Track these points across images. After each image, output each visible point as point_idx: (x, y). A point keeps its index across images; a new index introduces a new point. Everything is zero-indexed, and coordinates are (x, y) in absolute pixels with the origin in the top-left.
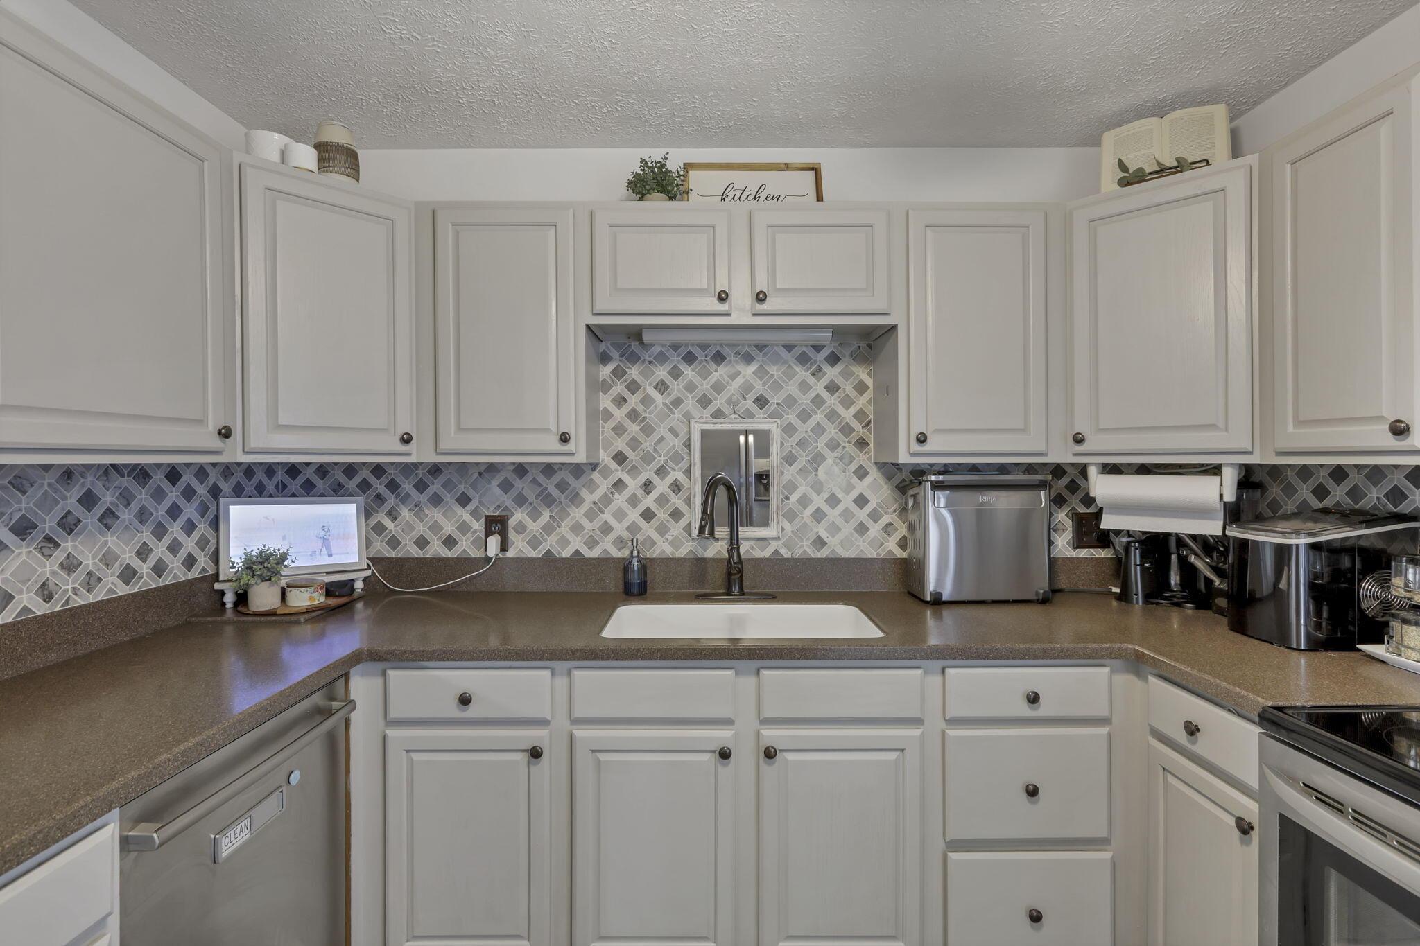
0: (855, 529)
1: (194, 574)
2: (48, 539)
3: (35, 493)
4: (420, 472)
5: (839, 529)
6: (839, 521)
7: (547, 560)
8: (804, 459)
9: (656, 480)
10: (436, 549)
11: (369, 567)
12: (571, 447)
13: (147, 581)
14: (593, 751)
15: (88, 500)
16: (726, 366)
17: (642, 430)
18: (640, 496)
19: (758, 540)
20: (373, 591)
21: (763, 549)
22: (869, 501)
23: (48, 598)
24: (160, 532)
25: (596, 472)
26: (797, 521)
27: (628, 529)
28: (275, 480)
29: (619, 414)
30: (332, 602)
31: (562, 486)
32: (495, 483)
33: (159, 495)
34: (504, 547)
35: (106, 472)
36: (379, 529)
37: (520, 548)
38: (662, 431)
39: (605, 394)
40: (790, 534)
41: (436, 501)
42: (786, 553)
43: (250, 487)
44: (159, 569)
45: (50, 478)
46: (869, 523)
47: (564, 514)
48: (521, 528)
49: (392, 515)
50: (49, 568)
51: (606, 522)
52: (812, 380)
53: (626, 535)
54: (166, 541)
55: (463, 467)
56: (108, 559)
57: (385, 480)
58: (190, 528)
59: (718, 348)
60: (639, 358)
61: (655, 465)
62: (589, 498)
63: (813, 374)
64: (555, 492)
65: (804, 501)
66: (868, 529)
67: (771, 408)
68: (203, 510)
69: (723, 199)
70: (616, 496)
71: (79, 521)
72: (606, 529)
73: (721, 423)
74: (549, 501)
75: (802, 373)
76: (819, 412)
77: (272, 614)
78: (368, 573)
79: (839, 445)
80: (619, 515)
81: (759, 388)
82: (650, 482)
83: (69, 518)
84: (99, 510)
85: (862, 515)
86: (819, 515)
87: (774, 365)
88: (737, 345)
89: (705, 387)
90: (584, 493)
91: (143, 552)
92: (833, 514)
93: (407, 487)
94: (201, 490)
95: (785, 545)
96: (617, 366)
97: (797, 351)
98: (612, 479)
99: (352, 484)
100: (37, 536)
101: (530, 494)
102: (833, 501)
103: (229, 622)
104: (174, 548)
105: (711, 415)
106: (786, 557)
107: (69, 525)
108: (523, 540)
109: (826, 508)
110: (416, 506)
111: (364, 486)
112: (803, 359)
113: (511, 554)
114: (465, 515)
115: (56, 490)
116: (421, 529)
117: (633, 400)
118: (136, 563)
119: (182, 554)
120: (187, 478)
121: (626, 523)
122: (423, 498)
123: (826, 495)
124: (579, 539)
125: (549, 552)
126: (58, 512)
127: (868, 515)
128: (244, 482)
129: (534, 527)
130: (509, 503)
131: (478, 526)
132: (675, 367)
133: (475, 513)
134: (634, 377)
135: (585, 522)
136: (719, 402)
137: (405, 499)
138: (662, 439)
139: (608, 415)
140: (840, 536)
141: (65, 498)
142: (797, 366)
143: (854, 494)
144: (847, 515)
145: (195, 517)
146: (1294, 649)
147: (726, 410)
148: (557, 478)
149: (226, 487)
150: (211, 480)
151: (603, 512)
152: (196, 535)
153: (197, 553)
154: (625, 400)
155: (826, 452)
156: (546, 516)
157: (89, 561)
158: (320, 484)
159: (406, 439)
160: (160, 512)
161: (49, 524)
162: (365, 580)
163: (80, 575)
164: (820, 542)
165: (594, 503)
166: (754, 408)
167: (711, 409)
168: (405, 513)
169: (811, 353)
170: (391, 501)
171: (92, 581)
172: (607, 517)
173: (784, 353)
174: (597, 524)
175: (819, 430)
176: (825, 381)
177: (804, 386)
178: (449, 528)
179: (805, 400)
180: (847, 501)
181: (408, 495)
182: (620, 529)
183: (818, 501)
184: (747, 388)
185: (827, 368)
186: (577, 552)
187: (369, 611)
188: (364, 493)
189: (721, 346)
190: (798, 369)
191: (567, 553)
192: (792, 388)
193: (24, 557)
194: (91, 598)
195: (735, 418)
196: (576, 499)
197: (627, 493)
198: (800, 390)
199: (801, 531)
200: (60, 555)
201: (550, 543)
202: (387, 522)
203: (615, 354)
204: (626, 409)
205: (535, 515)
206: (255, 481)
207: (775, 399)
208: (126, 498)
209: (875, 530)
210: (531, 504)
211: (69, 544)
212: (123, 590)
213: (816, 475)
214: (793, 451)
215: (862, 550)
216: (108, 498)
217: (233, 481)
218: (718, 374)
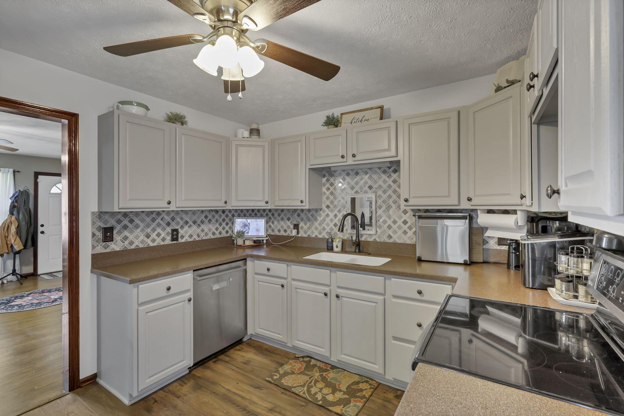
0: (403, 232)
1: (228, 235)
2: (199, 225)
3: (197, 215)
4: (279, 211)
5: (396, 232)
6: (397, 230)
7: (309, 238)
8: (385, 207)
9: (338, 214)
10: (282, 233)
11: (267, 237)
12: (304, 204)
13: (218, 236)
14: (296, 288)
15: (206, 217)
16: (359, 176)
17: (334, 198)
18: (333, 219)
19: (369, 235)
20: (268, 244)
21: (370, 238)
22: (408, 222)
23: (199, 237)
24: (220, 224)
25: (321, 211)
26: (382, 228)
27: (330, 229)
28: (249, 213)
29: (328, 193)
30: (255, 244)
31: (312, 215)
32: (296, 214)
33: (220, 216)
34: (298, 233)
35: (209, 211)
36: (270, 226)
37: (302, 234)
38: (340, 198)
39: (324, 187)
40: (380, 233)
41: (282, 219)
42: (378, 240)
43: (242, 215)
44: (220, 233)
45: (199, 212)
46: (408, 230)
47: (313, 224)
48: (302, 228)
49: (273, 223)
50: (199, 231)
51: (324, 227)
52: (387, 179)
53: (329, 231)
54: (222, 227)
55: (289, 210)
56: (210, 230)
57: (271, 213)
58: (227, 224)
59: (357, 170)
60: (333, 175)
61: (338, 209)
62: (320, 219)
63: (388, 177)
64: (311, 217)
65: (385, 222)
66: (407, 233)
67: (374, 189)
68: (230, 220)
69: (351, 123)
70: (327, 219)
71: (204, 221)
72: (324, 229)
73: (356, 195)
74: (309, 220)
75: (384, 177)
76: (390, 190)
77: (240, 246)
78: (267, 238)
79: (397, 202)
80: (328, 225)
81: (370, 183)
82: (336, 214)
83: (203, 220)
84: (208, 219)
85: (405, 227)
86: (389, 227)
87: (375, 175)
88: (363, 169)
89: (353, 183)
90: (318, 218)
91: (217, 229)
92: (395, 227)
93: (276, 215)
94: (230, 215)
95: (378, 237)
96: (327, 178)
97: (382, 169)
98: (326, 213)
99: (264, 214)
100: (197, 224)
101: (305, 218)
102: (395, 222)
103: (235, 247)
104: (224, 228)
105: (354, 193)
106: (378, 241)
107: (202, 222)
108: (303, 231)
109: (392, 225)
110: (278, 220)
111: (267, 215)
112: (384, 172)
113: (300, 235)
114: (289, 223)
115: (200, 215)
116: (279, 227)
117: (332, 189)
118: (215, 231)
119: (225, 230)
120: (227, 212)
121: (329, 227)
122: (279, 218)
123: (392, 220)
124: (317, 232)
125: (309, 235)
126: (200, 219)
127: (408, 228)
128: (241, 213)
129: (305, 227)
130: (299, 220)
131: (292, 227)
132: (344, 177)
133: (291, 223)
134: (332, 181)
135: (318, 226)
136: (357, 188)
137: (275, 218)
138: (340, 201)
139: (325, 193)
140: (397, 235)
141: (202, 217)
142: (382, 174)
143: (403, 220)
144: (399, 227)
145: (228, 222)
146: (527, 287)
147: (359, 191)
148: (311, 213)
149: (236, 215)
150: (232, 213)
151: (323, 224)
152: (229, 226)
153: (229, 230)
154: (329, 189)
155: (392, 205)
156: (308, 225)
157: (206, 230)
158: (258, 214)
159: (267, 203)
160: (221, 220)
161: (199, 222)
162: (267, 240)
163: (204, 233)
164: (390, 237)
165: (321, 221)
166: (368, 190)
167: (355, 190)
168: (276, 222)
169: (387, 169)
170: (273, 219)
171: (206, 234)
172: (324, 225)
173: (377, 170)
174: (322, 227)
175: (390, 197)
176: (392, 179)
177: (385, 182)
178: (285, 227)
179: (385, 186)
180: (400, 222)
181: (276, 217)
182: (328, 229)
183: (390, 222)
184: (366, 183)
185: (393, 174)
186: (316, 236)
187: (267, 249)
188: (267, 217)
189: (358, 169)
190: (383, 175)
191: (313, 236)
192: (381, 182)
193: (194, 228)
194: (206, 238)
195: (362, 193)
196: (316, 219)
197: (330, 218)
198: (383, 183)
199: (384, 232)
200: (201, 228)
201: (309, 233)
202: (272, 225)
203: (327, 174)
204: (330, 191)
205: (306, 224)
206: (243, 213)
207: (375, 186)
208: (214, 217)
209: (410, 233)
210: (305, 221)
211: (202, 226)
212: (213, 237)
213: (389, 213)
214: (381, 204)
215: (405, 241)
216: (210, 217)
217: (238, 213)
218: (356, 179)
